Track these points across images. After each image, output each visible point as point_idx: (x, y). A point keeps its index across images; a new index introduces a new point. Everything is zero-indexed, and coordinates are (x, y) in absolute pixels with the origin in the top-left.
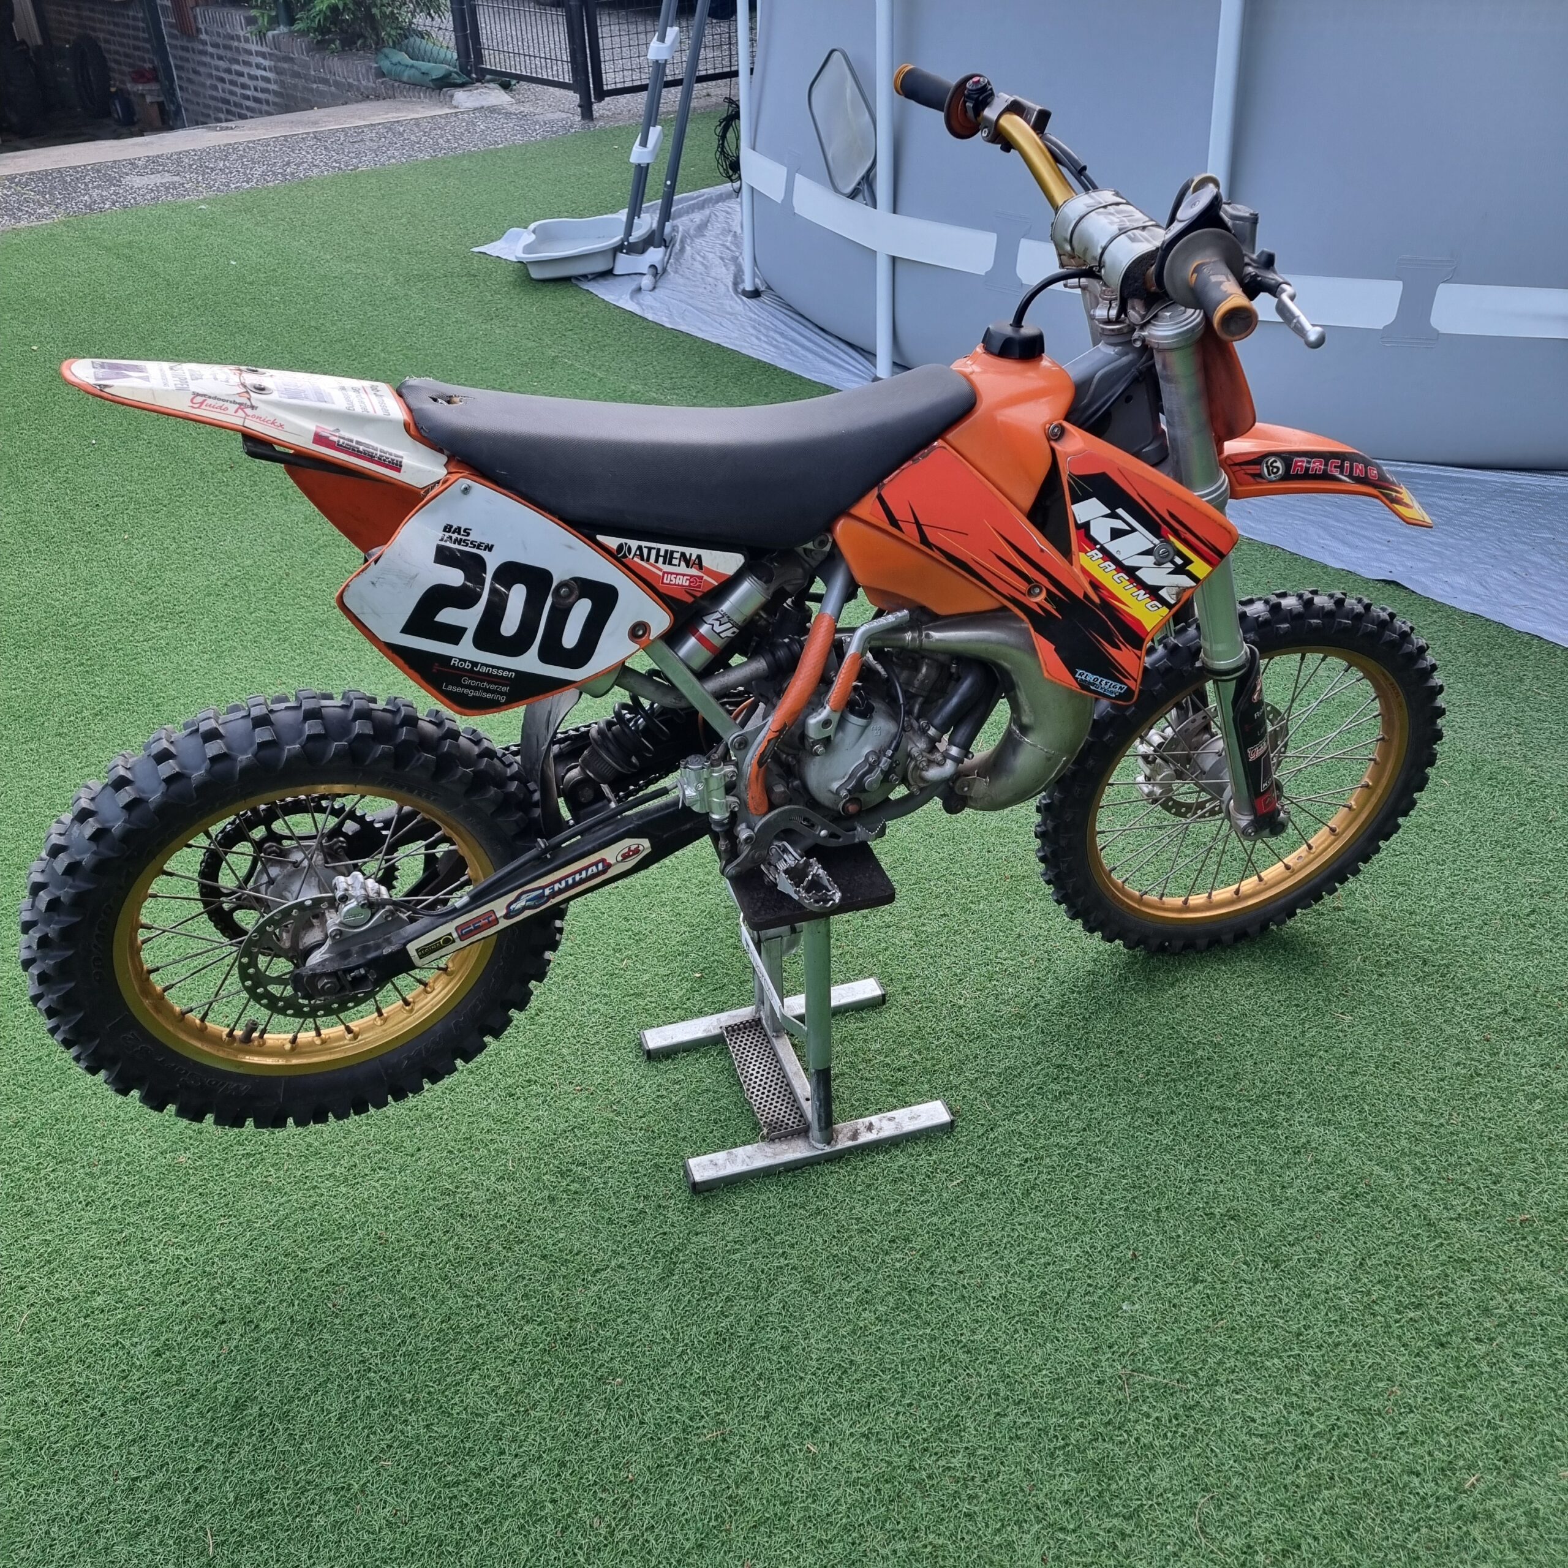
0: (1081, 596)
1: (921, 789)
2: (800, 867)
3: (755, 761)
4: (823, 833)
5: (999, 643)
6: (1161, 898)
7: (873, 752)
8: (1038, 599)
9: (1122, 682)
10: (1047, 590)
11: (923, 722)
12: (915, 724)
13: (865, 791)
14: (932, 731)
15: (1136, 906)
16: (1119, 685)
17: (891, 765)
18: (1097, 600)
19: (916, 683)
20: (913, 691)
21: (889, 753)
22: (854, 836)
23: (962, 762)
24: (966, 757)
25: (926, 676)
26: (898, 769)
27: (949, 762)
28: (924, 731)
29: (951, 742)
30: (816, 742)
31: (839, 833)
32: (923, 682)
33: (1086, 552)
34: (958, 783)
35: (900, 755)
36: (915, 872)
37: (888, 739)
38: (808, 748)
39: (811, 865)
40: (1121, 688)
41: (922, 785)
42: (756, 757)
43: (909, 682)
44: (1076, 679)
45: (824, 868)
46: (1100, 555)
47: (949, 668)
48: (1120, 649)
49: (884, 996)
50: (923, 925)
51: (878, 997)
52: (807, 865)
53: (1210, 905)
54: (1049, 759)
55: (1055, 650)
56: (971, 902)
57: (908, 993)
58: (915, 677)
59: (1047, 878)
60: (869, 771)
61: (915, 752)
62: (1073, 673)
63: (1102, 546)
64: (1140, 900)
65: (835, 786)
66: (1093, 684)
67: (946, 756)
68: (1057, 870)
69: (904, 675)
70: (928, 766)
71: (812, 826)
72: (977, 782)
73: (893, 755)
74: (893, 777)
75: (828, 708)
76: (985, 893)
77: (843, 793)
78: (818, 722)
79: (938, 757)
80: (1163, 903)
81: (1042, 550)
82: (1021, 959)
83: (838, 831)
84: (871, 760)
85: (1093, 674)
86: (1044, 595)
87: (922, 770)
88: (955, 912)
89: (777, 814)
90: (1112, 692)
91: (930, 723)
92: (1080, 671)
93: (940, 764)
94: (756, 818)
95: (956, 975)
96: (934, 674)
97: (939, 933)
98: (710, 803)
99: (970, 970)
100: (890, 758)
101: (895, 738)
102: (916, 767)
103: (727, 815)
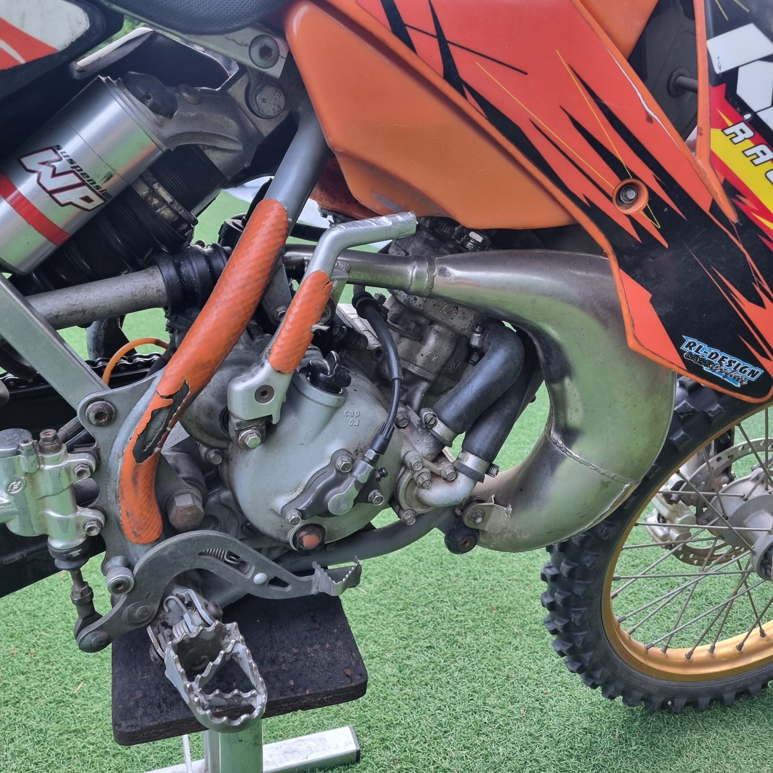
0: (706, 207)
1: (418, 517)
2: (208, 638)
3: (129, 449)
4: (260, 577)
5: (552, 295)
6: (665, 651)
7: (345, 451)
8: (634, 210)
9: (757, 363)
10: (651, 193)
11: (427, 413)
12: (415, 419)
13: (327, 514)
14: (440, 429)
15: (642, 660)
16: (750, 368)
17: (372, 475)
18: (732, 216)
19: (420, 360)
20: (414, 370)
21: (371, 454)
22: (309, 584)
23: (482, 480)
24: (488, 472)
25: (435, 351)
26: (385, 482)
27: (462, 478)
28: (427, 427)
29: (466, 448)
30: (244, 425)
31: (285, 579)
32: (429, 358)
33: (724, 127)
34: (469, 511)
35: (387, 461)
36: (402, 596)
37: (371, 433)
38: (232, 434)
39: (227, 634)
40: (753, 373)
41: (420, 510)
42: (133, 441)
43: (409, 358)
44: (681, 353)
45: (248, 642)
46: (749, 133)
47: (469, 340)
48: (761, 304)
49: (358, 753)
50: (409, 658)
51: (352, 753)
52: (221, 633)
53: (712, 660)
54: (605, 485)
55: (652, 301)
56: (459, 634)
57: (387, 748)
58: (419, 350)
59: (552, 627)
60: (336, 482)
61: (411, 458)
62: (677, 342)
63: (755, 115)
64: (646, 654)
65: (281, 502)
66: (708, 364)
67: (458, 468)
68: (566, 621)
69: (404, 345)
70: (431, 481)
71: (241, 565)
72: (495, 511)
73: (376, 458)
74: (375, 494)
75: (268, 366)
76: (472, 624)
77: (293, 515)
78: (248, 389)
79: (445, 468)
80: (667, 657)
81: (650, 119)
82: (511, 707)
83: (285, 574)
84: (340, 463)
85: (711, 345)
86: (643, 201)
87: (422, 487)
88: (442, 643)
89: (176, 544)
90: (737, 379)
91: (437, 415)
92: (689, 340)
93: (449, 480)
94: (138, 548)
95: (440, 725)
96: (446, 350)
97: (425, 668)
98: (43, 519)
99: (456, 718)
100: (372, 462)
101: (381, 432)
102: (412, 482)
103: (81, 541)
